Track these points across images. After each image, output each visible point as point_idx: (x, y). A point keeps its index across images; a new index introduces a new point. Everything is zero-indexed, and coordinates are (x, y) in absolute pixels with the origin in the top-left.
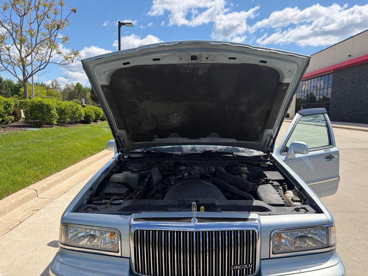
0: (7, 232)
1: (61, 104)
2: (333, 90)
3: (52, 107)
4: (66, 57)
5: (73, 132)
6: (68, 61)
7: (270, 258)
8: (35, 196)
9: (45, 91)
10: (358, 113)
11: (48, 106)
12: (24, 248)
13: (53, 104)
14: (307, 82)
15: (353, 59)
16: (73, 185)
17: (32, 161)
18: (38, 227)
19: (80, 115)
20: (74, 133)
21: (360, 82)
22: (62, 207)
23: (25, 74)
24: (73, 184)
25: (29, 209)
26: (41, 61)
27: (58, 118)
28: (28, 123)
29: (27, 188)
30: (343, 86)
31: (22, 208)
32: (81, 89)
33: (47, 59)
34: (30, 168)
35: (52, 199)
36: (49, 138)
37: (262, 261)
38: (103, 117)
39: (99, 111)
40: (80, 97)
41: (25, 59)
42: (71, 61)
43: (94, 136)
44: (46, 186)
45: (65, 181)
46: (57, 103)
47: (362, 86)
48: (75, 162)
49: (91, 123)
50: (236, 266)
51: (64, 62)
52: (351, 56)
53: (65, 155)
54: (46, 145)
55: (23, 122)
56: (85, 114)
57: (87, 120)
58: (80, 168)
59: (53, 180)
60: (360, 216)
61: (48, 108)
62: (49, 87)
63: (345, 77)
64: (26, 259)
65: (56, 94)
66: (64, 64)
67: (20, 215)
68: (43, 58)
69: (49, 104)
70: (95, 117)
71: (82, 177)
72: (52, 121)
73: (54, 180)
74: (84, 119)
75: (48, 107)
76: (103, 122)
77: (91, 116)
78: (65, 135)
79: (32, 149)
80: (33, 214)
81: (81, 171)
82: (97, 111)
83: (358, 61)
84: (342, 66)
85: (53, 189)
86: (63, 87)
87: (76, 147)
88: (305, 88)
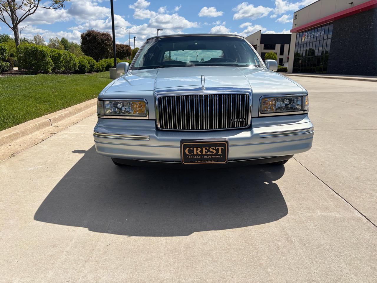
0: (33, 146)
2: (333, 41)
3: (46, 53)
4: (55, 1)
6: (57, 5)
7: (259, 117)
8: (50, 125)
10: (356, 65)
13: (47, 50)
14: (307, 34)
15: (354, 6)
19: (75, 65)
21: (360, 32)
23: (14, 20)
25: (47, 133)
26: (30, 5)
27: (53, 65)
29: (40, 117)
30: (343, 36)
31: (41, 132)
34: (39, 103)
35: (65, 128)
37: (253, 119)
38: (97, 69)
39: (93, 62)
41: (13, 3)
42: (61, 6)
44: (57, 118)
45: (73, 116)
47: (362, 36)
48: (79, 102)
49: (85, 73)
50: (234, 120)
51: (53, 6)
52: (353, 4)
53: (68, 96)
54: (48, 87)
56: (79, 64)
57: (81, 70)
59: (62, 114)
61: (43, 55)
62: (32, 43)
63: (345, 27)
66: (54, 8)
67: (41, 136)
68: (32, 2)
69: (43, 50)
72: (48, 69)
74: (78, 69)
75: (42, 53)
76: (97, 74)
77: (86, 67)
79: (35, 89)
80: (52, 136)
81: (85, 110)
82: (91, 61)
83: (359, 9)
84: (343, 15)
85: (64, 121)
86: (46, 43)
87: (77, 90)
88: (304, 40)
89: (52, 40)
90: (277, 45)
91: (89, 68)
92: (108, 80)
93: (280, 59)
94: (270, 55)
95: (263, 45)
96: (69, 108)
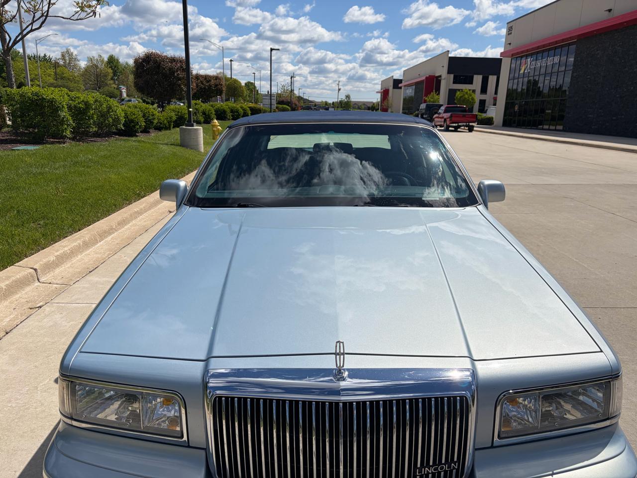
1: (77, 97)
2: (575, 74)
3: (60, 104)
4: (80, 5)
5: (102, 153)
6: (85, 14)
7: (492, 447)
8: (34, 280)
9: (51, 71)
10: (614, 118)
11: (52, 102)
12: (13, 386)
13: (61, 97)
14: (529, 60)
15: (614, 16)
16: (106, 257)
17: (26, 211)
18: (40, 341)
19: (117, 120)
20: (105, 155)
21: (623, 61)
22: (85, 302)
23: (6, 39)
24: (106, 255)
25: (23, 306)
26: (34, 14)
27: (74, 125)
28: (16, 134)
29: (17, 264)
30: (593, 67)
31: (10, 303)
32: (118, 69)
33: (46, 8)
34: (22, 225)
35: (66, 286)
36: (57, 165)
37: (477, 452)
38: (159, 124)
39: (152, 112)
40: (117, 82)
42: (92, 14)
43: (144, 160)
44: (53, 261)
45: (90, 250)
46: (69, 96)
47: (627, 69)
48: (108, 212)
49: (137, 134)
50: (426, 469)
51: (78, 14)
52: (612, 11)
53: (88, 199)
54: (51, 180)
55: (9, 132)
56: (125, 118)
57: (129, 130)
58: (119, 224)
59: (66, 249)
60: (626, 316)
61: (53, 107)
62: (58, 63)
63: (597, 51)
64: (17, 408)
65: (71, 78)
66: (79, 18)
67: (6, 317)
68: (37, 7)
70: (145, 124)
71: (121, 241)
72: (63, 131)
73: (69, 247)
74: (123, 128)
75: (53, 105)
76: (160, 133)
77: (138, 123)
78: (88, 160)
79: (24, 188)
80: (30, 315)
81: (120, 229)
82: (149, 111)
83: (624, 21)
84: (594, 31)
85: (69, 265)
86: (83, 64)
87: (110, 182)
88: (525, 70)
89: (91, 59)
90: (475, 77)
91: (143, 124)
92: (175, 150)
93: (480, 100)
94: (464, 95)
95: (452, 76)
96: (84, 231)
